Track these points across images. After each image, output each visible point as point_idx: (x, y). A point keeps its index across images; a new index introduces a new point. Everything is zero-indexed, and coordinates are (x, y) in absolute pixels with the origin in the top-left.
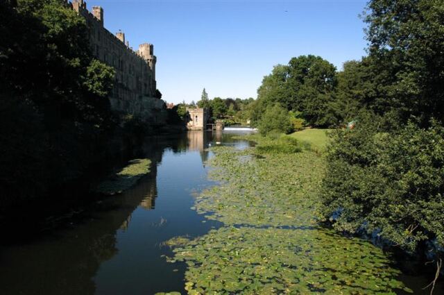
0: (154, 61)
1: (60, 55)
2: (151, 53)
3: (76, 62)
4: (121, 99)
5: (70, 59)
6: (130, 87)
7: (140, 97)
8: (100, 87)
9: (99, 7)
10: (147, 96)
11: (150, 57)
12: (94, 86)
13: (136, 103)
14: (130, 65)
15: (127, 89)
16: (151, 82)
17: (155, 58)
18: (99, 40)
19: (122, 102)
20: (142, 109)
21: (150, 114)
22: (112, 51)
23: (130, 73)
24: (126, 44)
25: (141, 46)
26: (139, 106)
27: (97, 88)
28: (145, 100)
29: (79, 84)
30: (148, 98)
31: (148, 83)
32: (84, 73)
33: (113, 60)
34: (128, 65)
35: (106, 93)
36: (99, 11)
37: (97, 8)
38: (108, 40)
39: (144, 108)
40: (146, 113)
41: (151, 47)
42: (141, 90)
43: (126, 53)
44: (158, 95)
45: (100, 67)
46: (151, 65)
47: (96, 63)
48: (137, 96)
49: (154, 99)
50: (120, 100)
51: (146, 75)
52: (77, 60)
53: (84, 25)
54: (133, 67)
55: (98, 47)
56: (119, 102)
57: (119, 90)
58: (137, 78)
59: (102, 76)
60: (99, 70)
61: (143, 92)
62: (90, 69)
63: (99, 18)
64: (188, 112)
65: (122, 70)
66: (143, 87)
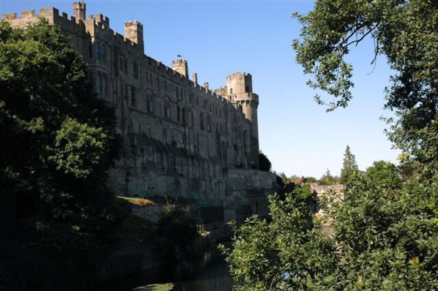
0: (254, 102)
1: (12, 115)
2: (248, 88)
3: (38, 124)
4: (181, 175)
5: (28, 121)
6: (203, 154)
7: (225, 170)
8: (78, 163)
9: (135, 22)
10: (240, 166)
11: (245, 97)
12: (68, 162)
13: (214, 181)
14: (202, 115)
15: (195, 157)
16: (248, 142)
17: (256, 97)
18: (136, 76)
19: (183, 181)
20: (228, 191)
21: (245, 200)
22: (163, 93)
23: (202, 128)
24: (191, 78)
25: (230, 77)
26: (223, 187)
27: (72, 166)
28: (234, 174)
29: (44, 161)
30: (241, 171)
31: (240, 144)
32: (51, 141)
33: (166, 109)
34: (196, 115)
35: (87, 171)
36: (134, 28)
37: (131, 24)
38: (154, 75)
39: (232, 190)
40: (237, 198)
41: (248, 79)
42: (225, 157)
43: (191, 96)
44: (264, 163)
45: (77, 129)
46: (246, 110)
47: (70, 124)
48: (218, 168)
49: (252, 171)
50: (181, 179)
51: (235, 129)
52: (40, 120)
53: (51, 64)
54: (209, 117)
55: (133, 89)
56: (177, 183)
57: (178, 159)
58: (218, 136)
59: (79, 145)
60: (76, 135)
61: (229, 161)
62: (61, 135)
63: (136, 41)
64: (315, 193)
65: (184, 125)
66: (231, 151)
